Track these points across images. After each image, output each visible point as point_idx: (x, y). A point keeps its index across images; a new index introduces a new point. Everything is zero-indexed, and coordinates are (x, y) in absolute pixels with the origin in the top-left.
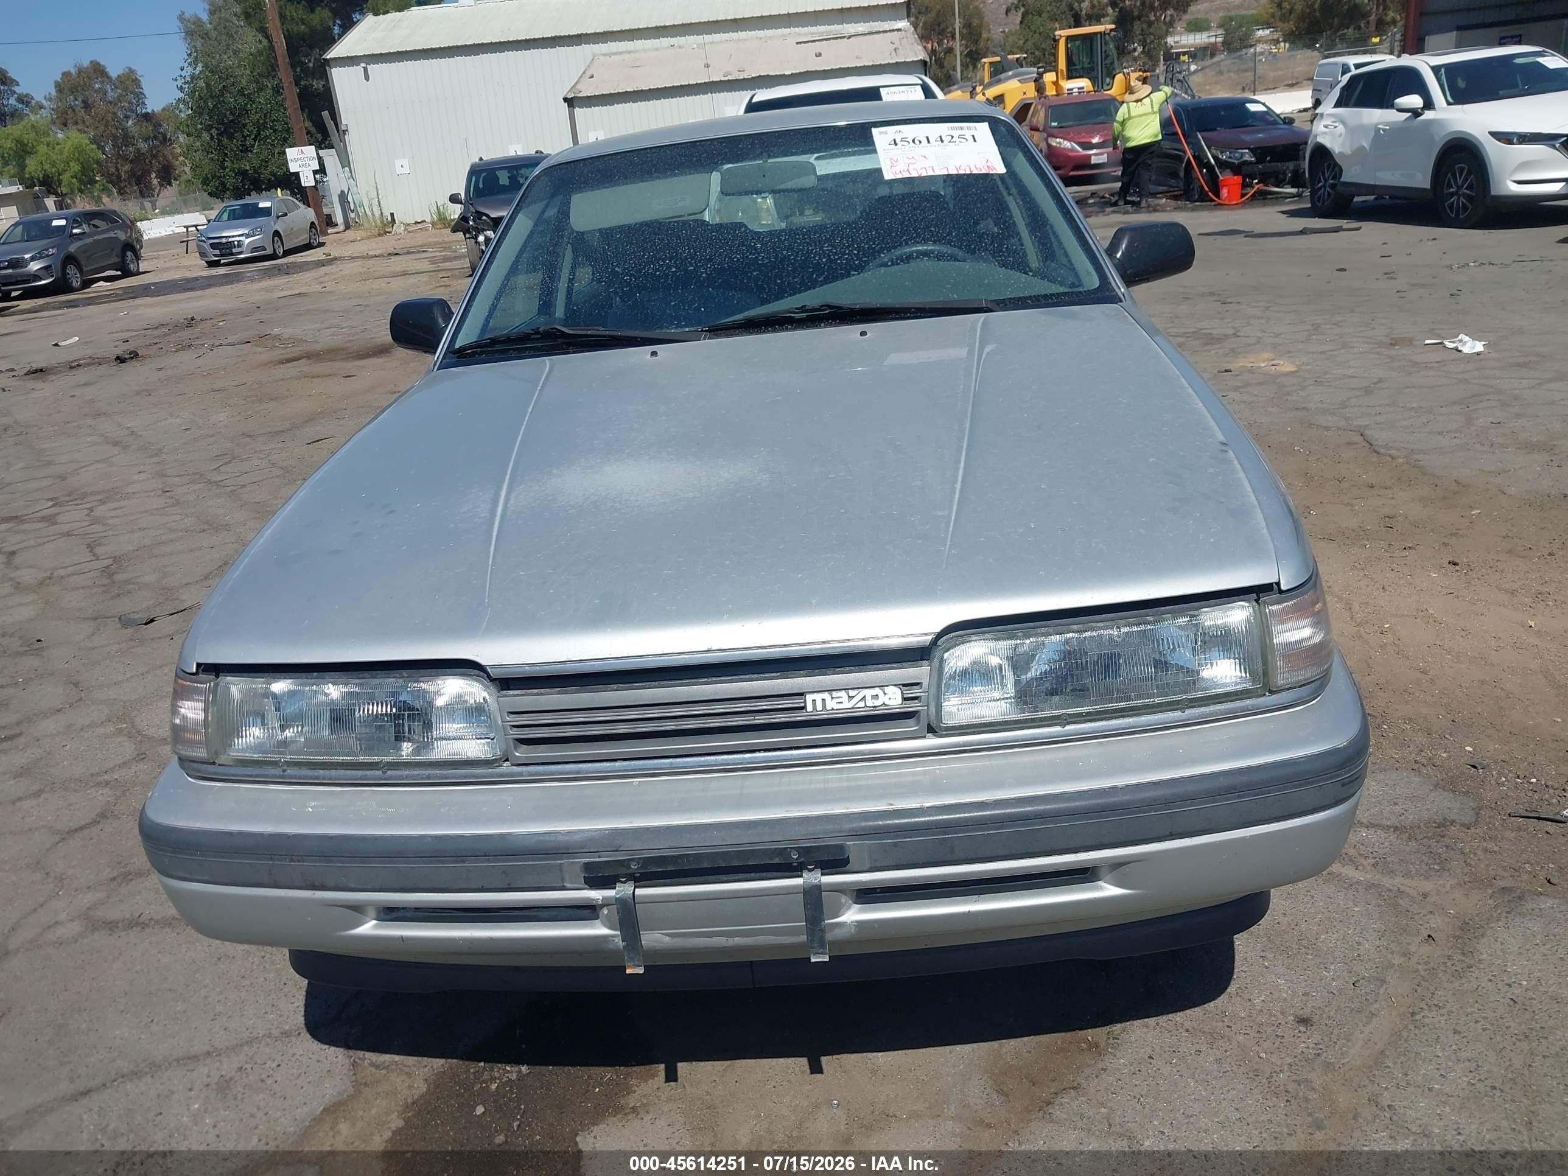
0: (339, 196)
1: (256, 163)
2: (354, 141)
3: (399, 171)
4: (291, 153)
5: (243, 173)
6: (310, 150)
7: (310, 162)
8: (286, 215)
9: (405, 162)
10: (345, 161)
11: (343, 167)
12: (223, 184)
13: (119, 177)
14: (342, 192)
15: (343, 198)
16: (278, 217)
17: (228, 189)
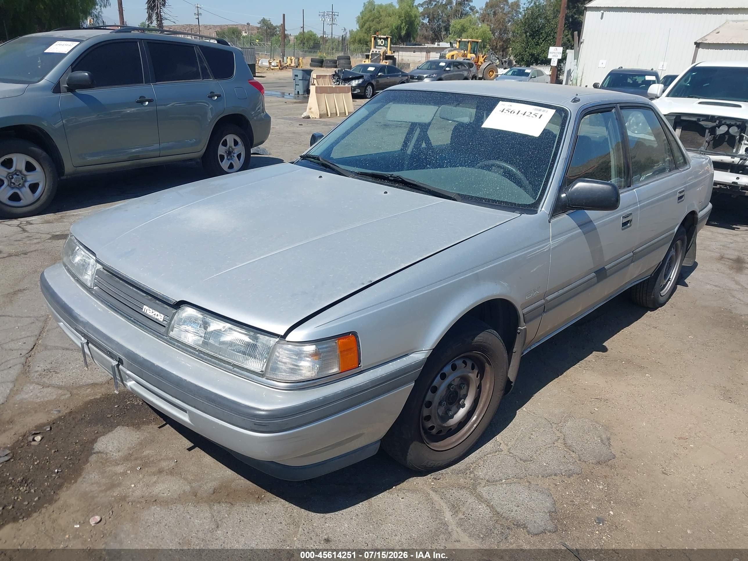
0: (568, 71)
1: (539, 51)
2: (585, 48)
3: (600, 65)
4: (552, 49)
5: (532, 55)
6: (560, 49)
7: (558, 55)
8: (535, 77)
9: (605, 62)
10: (576, 57)
11: (575, 59)
12: (523, 58)
13: (496, 47)
14: (570, 70)
15: (569, 72)
16: (531, 78)
17: (524, 61)
